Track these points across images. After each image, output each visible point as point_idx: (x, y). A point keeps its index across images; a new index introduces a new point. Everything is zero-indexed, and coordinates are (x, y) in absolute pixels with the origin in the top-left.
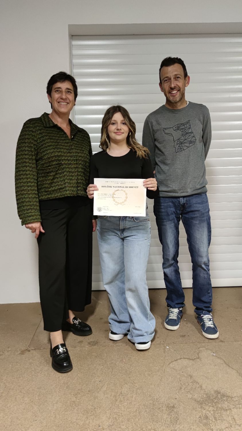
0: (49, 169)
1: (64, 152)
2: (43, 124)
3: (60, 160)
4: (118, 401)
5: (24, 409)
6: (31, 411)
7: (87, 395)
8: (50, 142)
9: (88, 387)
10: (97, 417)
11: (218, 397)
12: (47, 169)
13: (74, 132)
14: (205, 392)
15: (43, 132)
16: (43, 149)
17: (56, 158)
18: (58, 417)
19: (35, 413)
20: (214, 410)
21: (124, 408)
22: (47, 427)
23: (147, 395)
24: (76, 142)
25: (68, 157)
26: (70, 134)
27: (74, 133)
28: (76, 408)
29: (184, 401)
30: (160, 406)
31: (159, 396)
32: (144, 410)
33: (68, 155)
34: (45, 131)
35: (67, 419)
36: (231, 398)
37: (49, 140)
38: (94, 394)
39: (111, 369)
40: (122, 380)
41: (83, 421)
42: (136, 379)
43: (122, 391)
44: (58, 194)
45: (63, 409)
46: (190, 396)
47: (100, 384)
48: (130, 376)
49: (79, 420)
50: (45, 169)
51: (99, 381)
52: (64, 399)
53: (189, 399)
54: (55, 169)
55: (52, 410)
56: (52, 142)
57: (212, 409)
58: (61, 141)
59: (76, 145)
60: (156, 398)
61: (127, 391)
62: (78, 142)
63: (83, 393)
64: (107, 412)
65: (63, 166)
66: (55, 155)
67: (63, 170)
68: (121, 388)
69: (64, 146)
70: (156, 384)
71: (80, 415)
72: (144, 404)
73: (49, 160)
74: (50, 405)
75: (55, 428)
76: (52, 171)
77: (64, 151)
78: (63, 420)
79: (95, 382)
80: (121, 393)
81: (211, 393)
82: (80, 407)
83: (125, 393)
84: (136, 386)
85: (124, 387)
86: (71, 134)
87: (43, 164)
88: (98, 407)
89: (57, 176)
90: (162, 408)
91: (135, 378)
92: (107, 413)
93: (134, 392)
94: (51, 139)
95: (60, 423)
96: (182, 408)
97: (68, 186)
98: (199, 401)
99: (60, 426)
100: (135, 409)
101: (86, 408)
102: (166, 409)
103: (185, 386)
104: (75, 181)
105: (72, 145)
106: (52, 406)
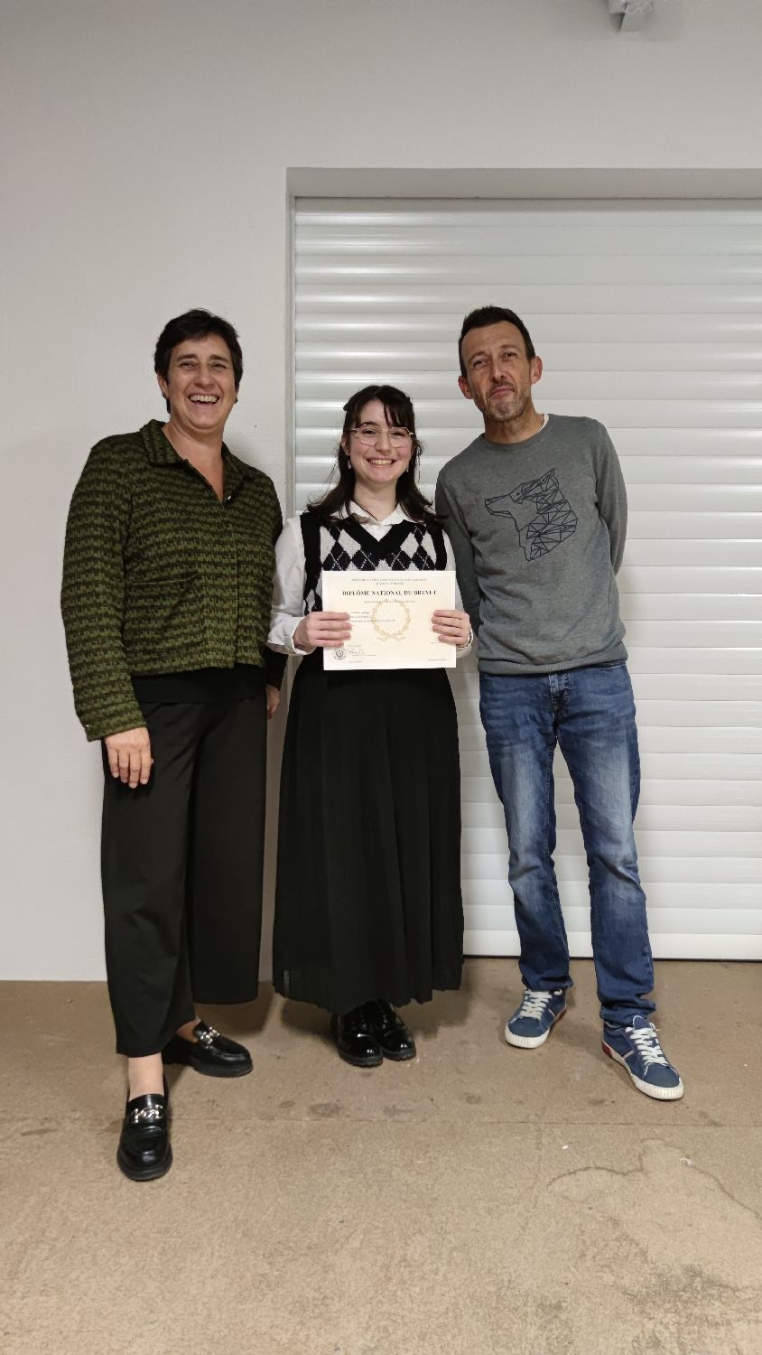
0: (162, 586)
1: (203, 541)
2: (148, 456)
3: (193, 563)
4: (394, 1281)
5: (118, 1289)
6: (140, 1295)
7: (302, 1258)
8: (166, 509)
9: (305, 1236)
10: (331, 1322)
11: (694, 1285)
12: (153, 586)
13: (235, 482)
14: (654, 1268)
15: (149, 479)
16: (146, 529)
17: (181, 556)
18: (218, 1317)
19: (151, 1302)
20: (679, 1323)
21: (412, 1301)
22: (186, 1343)
23: (483, 1269)
24: (237, 513)
25: (215, 554)
26: (224, 486)
27: (234, 488)
28: (271, 1293)
29: (590, 1292)
30: (519, 1304)
31: (517, 1273)
32: (471, 1311)
33: (217, 548)
34: (153, 476)
35: (242, 1323)
36: (732, 1289)
37: (164, 505)
38: (323, 1257)
39: (377, 1188)
40: (408, 1222)
41: (290, 1333)
42: (451, 1220)
43: (408, 1252)
44: (182, 659)
45: (233, 1294)
46: (608, 1278)
47: (341, 1229)
48: (431, 1210)
49: (277, 1327)
50: (148, 586)
51: (341, 1219)
52: (236, 1268)
53: (605, 1286)
54: (177, 589)
55: (199, 1297)
56: (172, 511)
57: (674, 1320)
58: (198, 509)
59: (239, 522)
60: (506, 1279)
61: (420, 1255)
62: (242, 511)
63: (291, 1252)
64: (360, 1311)
65: (201, 581)
66: (179, 547)
67: (199, 591)
68: (404, 1245)
69: (205, 522)
70: (510, 1239)
71: (283, 1314)
72: (471, 1293)
73: (161, 563)
74: (194, 1281)
75: (207, 1348)
76: (170, 594)
77: (205, 538)
78: (231, 1326)
79: (327, 1222)
80: (405, 1260)
81: (673, 1272)
82: (280, 1293)
83: (417, 1258)
84: (450, 1242)
85: (413, 1242)
86: (227, 487)
87: (143, 573)
88: (335, 1294)
89: (182, 609)
90: (525, 1309)
91: (447, 1218)
92: (361, 1314)
93: (442, 1259)
94: (169, 501)
95: (222, 1334)
96: (585, 1311)
97: (212, 639)
98: (635, 1293)
99: (222, 1342)
100: (445, 1307)
101: (300, 1296)
102: (537, 1311)
103: (596, 1250)
104: (232, 623)
105: (227, 523)
106: (200, 1284)
